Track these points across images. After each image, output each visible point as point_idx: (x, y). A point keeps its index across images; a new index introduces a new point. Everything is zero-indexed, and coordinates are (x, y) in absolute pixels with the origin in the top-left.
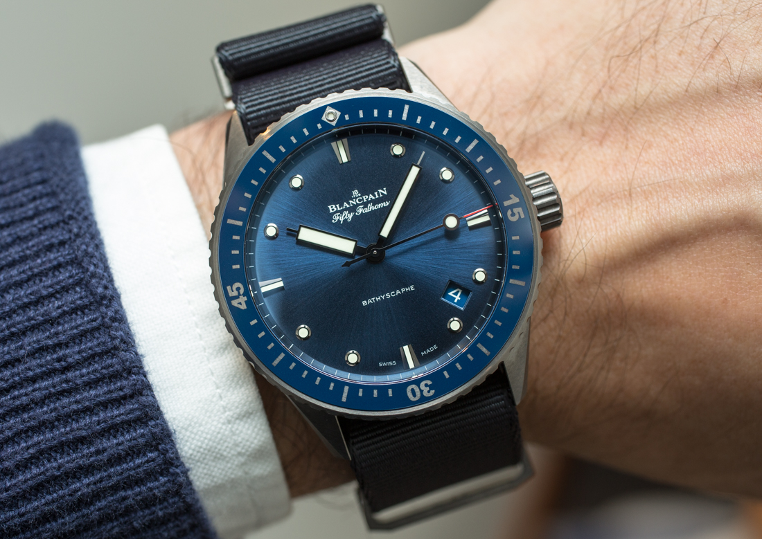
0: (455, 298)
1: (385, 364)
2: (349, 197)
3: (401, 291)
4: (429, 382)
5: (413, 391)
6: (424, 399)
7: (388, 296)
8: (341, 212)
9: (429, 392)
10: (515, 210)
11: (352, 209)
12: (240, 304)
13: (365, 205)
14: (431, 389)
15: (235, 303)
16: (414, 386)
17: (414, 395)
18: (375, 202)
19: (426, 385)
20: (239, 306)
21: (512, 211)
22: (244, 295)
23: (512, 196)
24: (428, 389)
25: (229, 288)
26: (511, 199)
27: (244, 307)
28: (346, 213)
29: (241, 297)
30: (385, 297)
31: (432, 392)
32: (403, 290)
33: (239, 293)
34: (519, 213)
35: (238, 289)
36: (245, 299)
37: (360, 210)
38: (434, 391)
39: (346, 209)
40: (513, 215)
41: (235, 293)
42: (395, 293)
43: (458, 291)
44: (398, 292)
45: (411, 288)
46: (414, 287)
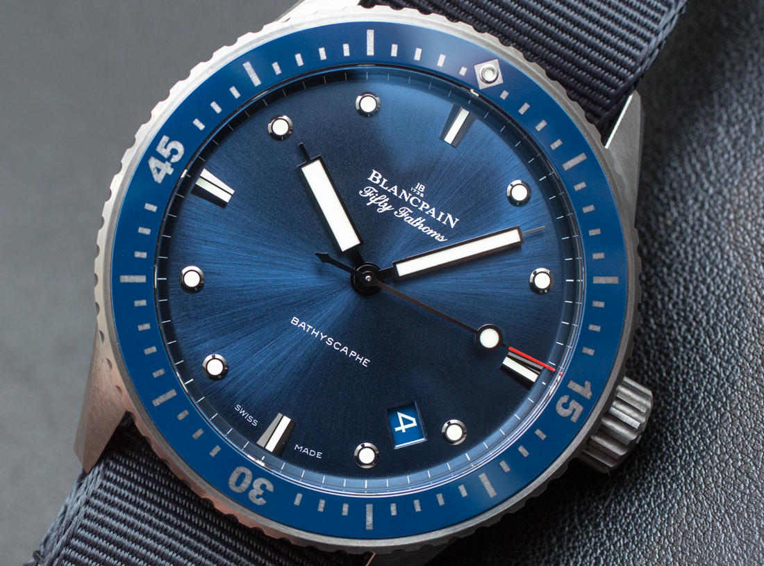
0: (400, 425)
1: (243, 412)
3: (349, 352)
4: (270, 487)
5: (242, 476)
6: (243, 499)
7: (330, 342)
8: (381, 192)
9: (258, 497)
10: (574, 404)
11: (397, 203)
12: (159, 171)
13: (416, 214)
14: (263, 496)
15: (154, 162)
16: (248, 473)
17: (239, 483)
18: (430, 222)
20: (155, 173)
21: (569, 401)
22: (173, 165)
23: (588, 385)
24: (261, 492)
25: (167, 138)
26: (584, 387)
28: (385, 199)
29: (168, 164)
30: (326, 339)
31: (262, 502)
32: (353, 353)
33: (170, 157)
34: (574, 410)
35: (174, 152)
36: (170, 171)
37: (404, 214)
38: (264, 502)
39: (390, 195)
40: (566, 406)
41: (165, 153)
42: (341, 348)
43: (411, 422)
44: (345, 350)
45: (365, 362)
46: (368, 364)
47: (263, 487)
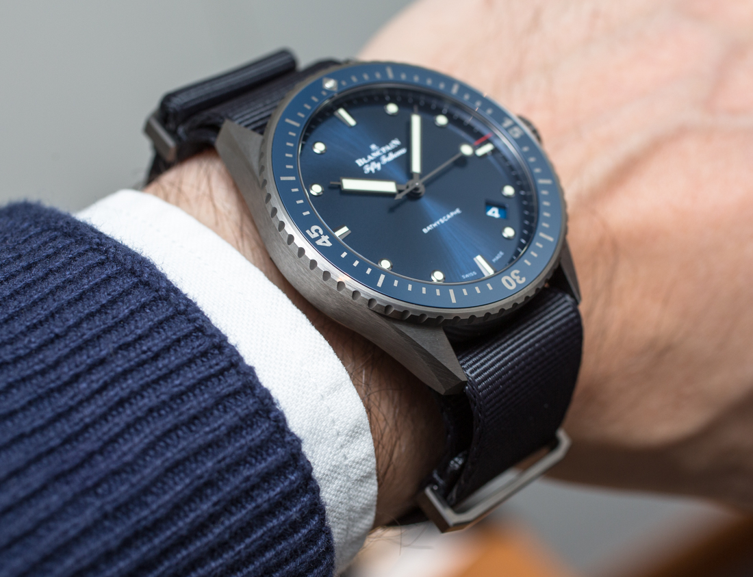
1: (467, 276)
3: (450, 216)
7: (442, 221)
8: (369, 163)
11: (377, 160)
12: (324, 242)
15: (319, 243)
18: (394, 151)
19: (516, 275)
20: (324, 244)
22: (324, 234)
25: (308, 232)
27: (329, 244)
28: (373, 164)
29: (323, 237)
30: (440, 222)
32: (452, 214)
33: (319, 234)
35: (317, 231)
36: (327, 237)
37: (385, 160)
39: (372, 161)
41: (316, 235)
42: (447, 218)
45: (458, 211)
46: (460, 210)
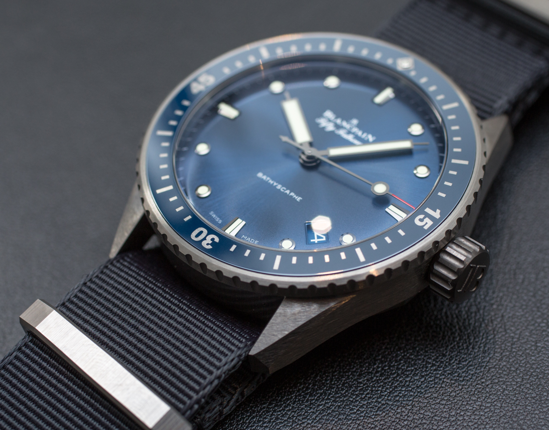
0: (314, 239)
2: (348, 119)
3: (290, 193)
4: (217, 240)
5: (201, 232)
6: (198, 245)
7: (279, 187)
9: (208, 244)
10: (427, 220)
13: (349, 132)
14: (211, 244)
16: (205, 231)
17: (197, 236)
21: (424, 218)
23: (438, 211)
24: (210, 242)
26: (435, 212)
30: (276, 186)
31: (210, 247)
32: (292, 194)
34: (427, 223)
38: (211, 247)
40: (421, 220)
42: (285, 190)
43: (322, 238)
44: (288, 192)
45: (299, 199)
46: (301, 200)
47: (213, 239)
